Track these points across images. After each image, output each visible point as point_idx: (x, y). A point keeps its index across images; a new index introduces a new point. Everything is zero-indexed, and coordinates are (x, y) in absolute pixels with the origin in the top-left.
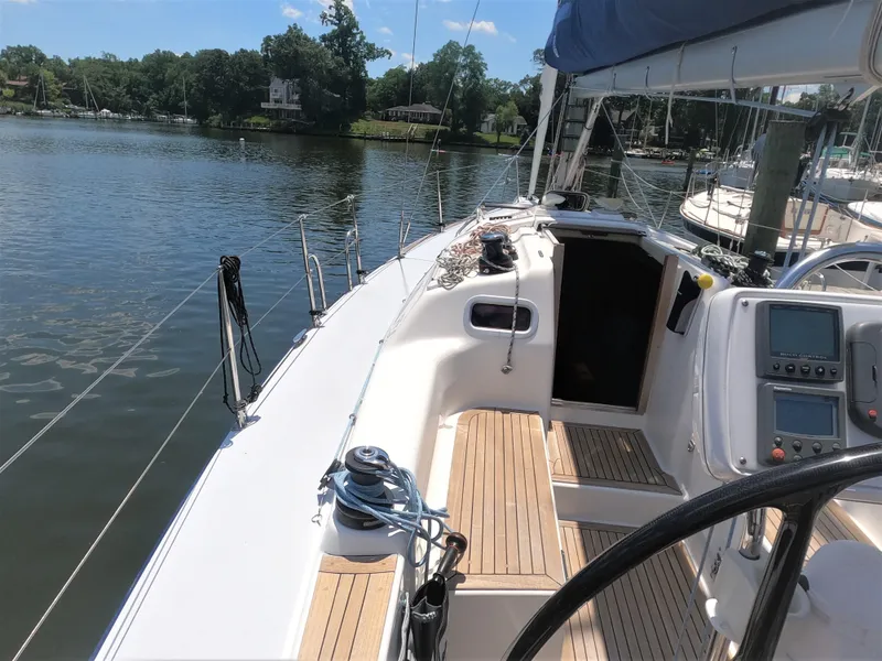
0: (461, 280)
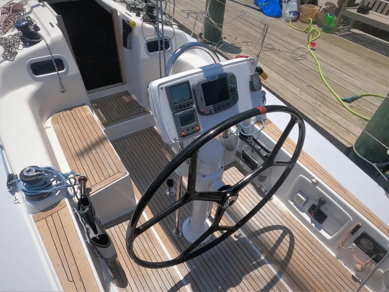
0: (16, 53)
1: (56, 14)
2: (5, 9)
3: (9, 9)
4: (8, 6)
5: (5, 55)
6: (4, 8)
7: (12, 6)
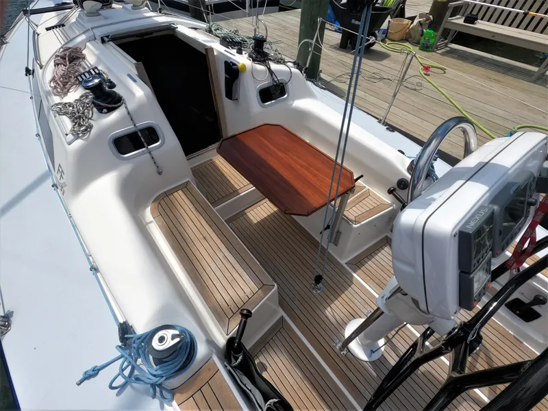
1: (134, 62)
2: (59, 58)
3: (63, 58)
4: (63, 53)
5: (74, 130)
6: (57, 56)
7: (67, 53)
